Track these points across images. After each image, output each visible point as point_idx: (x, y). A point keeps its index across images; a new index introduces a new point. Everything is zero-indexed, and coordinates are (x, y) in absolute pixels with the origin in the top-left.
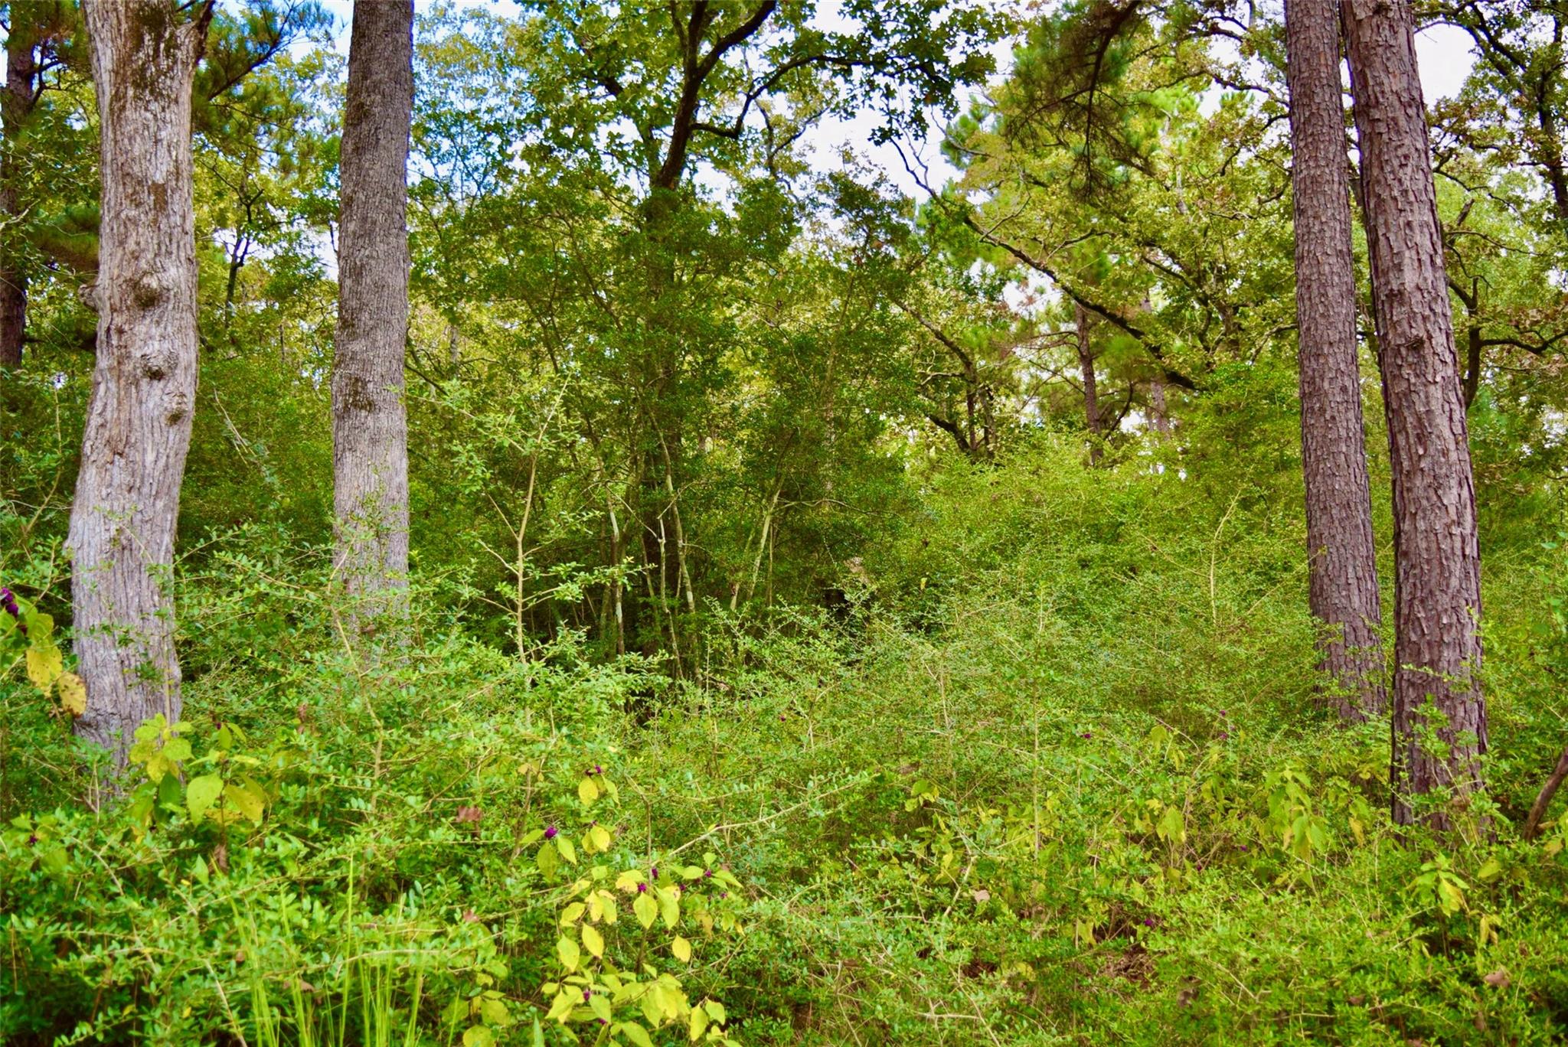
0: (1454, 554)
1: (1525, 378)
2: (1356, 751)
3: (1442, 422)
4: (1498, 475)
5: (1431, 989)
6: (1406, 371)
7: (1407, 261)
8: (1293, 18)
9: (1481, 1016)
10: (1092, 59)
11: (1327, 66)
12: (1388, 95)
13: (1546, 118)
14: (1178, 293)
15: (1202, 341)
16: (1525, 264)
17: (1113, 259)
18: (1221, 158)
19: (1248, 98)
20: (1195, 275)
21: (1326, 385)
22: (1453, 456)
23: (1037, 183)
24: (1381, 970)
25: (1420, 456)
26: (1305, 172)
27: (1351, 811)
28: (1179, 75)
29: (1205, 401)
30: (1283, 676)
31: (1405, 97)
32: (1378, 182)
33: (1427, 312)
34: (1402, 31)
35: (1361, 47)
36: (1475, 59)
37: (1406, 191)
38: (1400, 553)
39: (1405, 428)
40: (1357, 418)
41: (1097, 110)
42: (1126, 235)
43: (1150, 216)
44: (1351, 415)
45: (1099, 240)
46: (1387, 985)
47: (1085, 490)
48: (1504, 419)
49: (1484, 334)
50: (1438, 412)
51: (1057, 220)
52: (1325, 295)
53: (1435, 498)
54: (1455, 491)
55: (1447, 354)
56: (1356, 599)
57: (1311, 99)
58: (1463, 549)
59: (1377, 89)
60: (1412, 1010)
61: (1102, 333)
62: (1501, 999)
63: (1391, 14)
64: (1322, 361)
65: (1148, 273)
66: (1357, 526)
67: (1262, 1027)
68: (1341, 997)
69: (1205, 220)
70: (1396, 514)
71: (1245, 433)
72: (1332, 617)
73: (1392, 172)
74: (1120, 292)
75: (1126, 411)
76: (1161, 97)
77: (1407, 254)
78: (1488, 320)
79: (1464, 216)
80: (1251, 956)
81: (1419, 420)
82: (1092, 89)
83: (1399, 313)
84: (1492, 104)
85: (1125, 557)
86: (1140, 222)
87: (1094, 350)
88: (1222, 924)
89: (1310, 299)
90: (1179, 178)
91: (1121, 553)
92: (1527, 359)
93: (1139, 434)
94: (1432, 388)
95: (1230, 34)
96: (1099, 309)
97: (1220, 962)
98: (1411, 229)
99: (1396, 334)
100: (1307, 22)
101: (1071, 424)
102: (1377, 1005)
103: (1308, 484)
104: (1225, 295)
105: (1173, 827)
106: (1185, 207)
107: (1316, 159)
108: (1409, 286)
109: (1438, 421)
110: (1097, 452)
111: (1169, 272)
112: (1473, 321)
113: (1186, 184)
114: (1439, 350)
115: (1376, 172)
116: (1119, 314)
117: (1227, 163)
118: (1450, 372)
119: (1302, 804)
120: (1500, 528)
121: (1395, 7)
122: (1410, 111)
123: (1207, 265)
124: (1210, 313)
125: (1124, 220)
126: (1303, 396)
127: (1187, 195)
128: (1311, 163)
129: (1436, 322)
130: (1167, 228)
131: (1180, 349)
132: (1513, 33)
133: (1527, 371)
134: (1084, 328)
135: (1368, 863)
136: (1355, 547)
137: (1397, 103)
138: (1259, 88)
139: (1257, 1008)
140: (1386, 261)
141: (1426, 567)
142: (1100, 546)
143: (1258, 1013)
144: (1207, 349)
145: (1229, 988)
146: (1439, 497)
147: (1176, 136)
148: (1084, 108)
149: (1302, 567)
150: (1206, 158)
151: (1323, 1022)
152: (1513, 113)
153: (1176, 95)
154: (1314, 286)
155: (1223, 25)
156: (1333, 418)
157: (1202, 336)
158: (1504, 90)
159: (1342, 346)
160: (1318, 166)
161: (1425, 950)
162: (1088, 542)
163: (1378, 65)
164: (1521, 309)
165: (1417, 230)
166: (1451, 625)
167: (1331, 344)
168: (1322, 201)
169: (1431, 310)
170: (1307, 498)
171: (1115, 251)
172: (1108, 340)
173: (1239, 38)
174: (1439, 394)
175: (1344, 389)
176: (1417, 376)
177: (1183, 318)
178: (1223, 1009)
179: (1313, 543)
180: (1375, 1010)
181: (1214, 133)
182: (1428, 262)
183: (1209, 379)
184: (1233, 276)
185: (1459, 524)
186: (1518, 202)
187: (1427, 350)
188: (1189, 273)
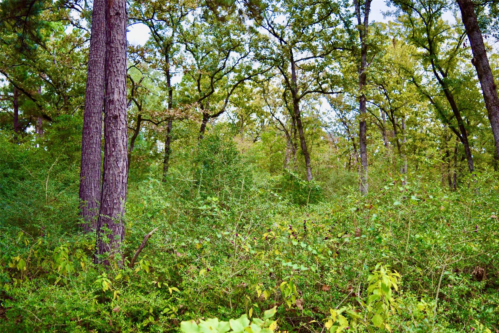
0: (120, 181)
1: (153, 132)
2: (88, 241)
3: (120, 141)
4: (142, 159)
5: (98, 314)
6: (111, 125)
7: (116, 91)
8: (95, 10)
9: (111, 321)
10: (28, 6)
11: (104, 27)
12: (117, 40)
13: (167, 57)
14: (50, 89)
15: (56, 106)
16: (157, 99)
17: (29, 74)
18: (69, 48)
19: (82, 31)
20: (56, 84)
21: (91, 126)
22: (123, 152)
23: (5, 43)
24: (83, 309)
25: (113, 151)
26: (93, 58)
27: (81, 260)
28: (59, 19)
29: (55, 126)
30: (67, 217)
31: (122, 42)
32: (110, 66)
33: (120, 108)
34: (123, 22)
35: (111, 24)
36: (150, 36)
37: (118, 70)
38: (104, 180)
39: (109, 142)
40: (100, 137)
41: (28, 23)
42: (35, 67)
43: (44, 62)
44: (98, 136)
45: (25, 67)
46: (83, 314)
47: (9, 151)
48: (146, 143)
49: (142, 117)
50: (120, 138)
51: (11, 57)
52: (94, 98)
53: (116, 164)
54: (122, 163)
55: (124, 121)
56: (93, 193)
57: (98, 36)
58: (123, 180)
59: (114, 38)
60: (91, 321)
61: (23, 98)
62: (117, 316)
63: (120, 16)
64: (91, 118)
65: (41, 81)
66: (96, 171)
67: (42, 330)
68: (68, 319)
69: (62, 67)
70: (104, 168)
71: (67, 138)
72: (86, 198)
73: (115, 64)
74: (30, 85)
75: (28, 126)
76: (53, 24)
77: (116, 89)
78: (144, 113)
79: (141, 81)
80: (39, 307)
81: (114, 140)
82: (27, 16)
83: (112, 107)
84: (152, 50)
85: (20, 174)
86: (40, 64)
87: (19, 103)
88: (31, 297)
89: (89, 98)
90: (55, 52)
91: (19, 173)
92: (154, 126)
93: (33, 134)
94: (119, 131)
95: (78, 10)
96: (22, 90)
97: (29, 310)
98: (118, 82)
99: (110, 113)
100: (99, 12)
101: (7, 128)
102: (79, 320)
103: (82, 156)
104: (66, 92)
105: (22, 266)
106: (56, 62)
107: (97, 55)
108: (116, 99)
109: (119, 141)
110: (16, 138)
111: (48, 81)
112: (140, 113)
113: (57, 54)
114: (122, 120)
115: (110, 62)
116: (29, 93)
117: (71, 50)
118: (124, 127)
119: (65, 258)
120: (141, 175)
121: (122, 14)
122: (122, 46)
123: (61, 82)
124: (60, 98)
125: (34, 62)
126: (84, 128)
127: (57, 58)
128: (95, 56)
129: (122, 111)
130: (49, 67)
131: (49, 108)
132: (161, 31)
133: (153, 130)
134: (16, 95)
135: (84, 276)
136: (95, 177)
137: (119, 43)
138: (84, 29)
139: (41, 324)
140: (109, 90)
141: (111, 185)
142: (12, 170)
143: (41, 326)
144: (58, 109)
145: (32, 319)
146: (117, 164)
147: (56, 38)
148: (23, 21)
149: (78, 182)
150: (65, 47)
151: (63, 327)
152: (158, 54)
153: (59, 25)
154: (91, 94)
155: (76, 6)
156: (92, 136)
157: (57, 105)
158: (157, 47)
159: (98, 114)
160: (97, 57)
161: (97, 302)
162: (8, 168)
163: (115, 30)
164: (153, 111)
165: (120, 83)
166: (117, 203)
167: (94, 113)
168: (97, 68)
169: (121, 107)
170: (82, 160)
171: (30, 71)
172: (25, 101)
173: (80, 12)
174: (120, 133)
175: (97, 128)
176: (115, 127)
177: (51, 98)
178: (29, 325)
179: (82, 174)
180: (78, 322)
181: (68, 40)
182: (122, 93)
183: (56, 119)
184: (69, 87)
185: (122, 173)
186: (158, 80)
187: (118, 119)
188: (55, 83)
